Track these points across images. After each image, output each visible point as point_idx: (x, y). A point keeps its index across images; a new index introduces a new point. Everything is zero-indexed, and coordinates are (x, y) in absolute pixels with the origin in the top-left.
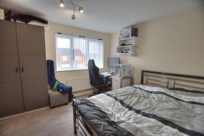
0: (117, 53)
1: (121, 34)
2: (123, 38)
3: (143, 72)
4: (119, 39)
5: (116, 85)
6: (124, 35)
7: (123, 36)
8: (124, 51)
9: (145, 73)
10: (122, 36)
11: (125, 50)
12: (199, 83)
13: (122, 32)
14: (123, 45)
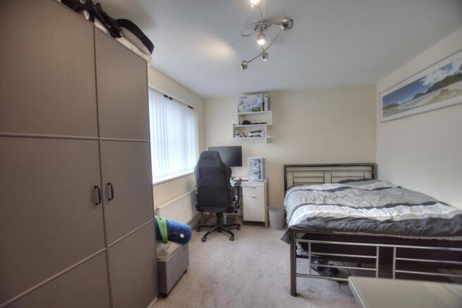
0: (234, 137)
1: (242, 103)
2: (249, 110)
3: (286, 167)
4: (239, 112)
5: (254, 197)
6: (249, 106)
7: (247, 108)
8: (250, 134)
9: (288, 169)
10: (245, 107)
11: (252, 132)
12: (355, 171)
13: (244, 100)
14: (246, 123)
